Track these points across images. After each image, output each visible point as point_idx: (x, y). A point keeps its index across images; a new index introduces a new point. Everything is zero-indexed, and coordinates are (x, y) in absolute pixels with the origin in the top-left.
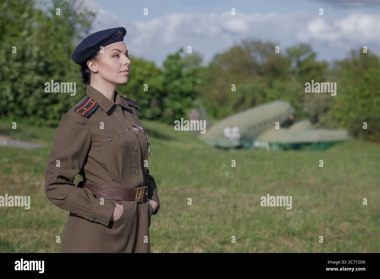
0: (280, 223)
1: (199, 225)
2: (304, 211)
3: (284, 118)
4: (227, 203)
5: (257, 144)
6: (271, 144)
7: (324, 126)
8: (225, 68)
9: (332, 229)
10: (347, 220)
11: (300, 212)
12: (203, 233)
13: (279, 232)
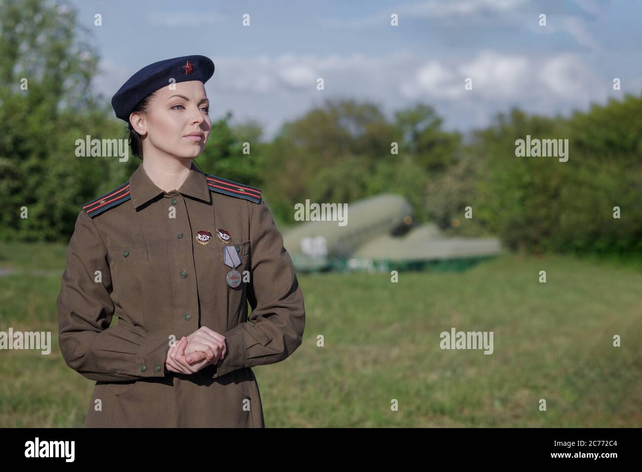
0: (418, 394)
1: (284, 399)
2: (454, 371)
3: (396, 222)
4: (324, 361)
5: (353, 263)
6: (376, 264)
7: (458, 233)
8: (300, 145)
9: (504, 401)
10: (526, 386)
11: (448, 374)
12: (293, 414)
13: (419, 408)
